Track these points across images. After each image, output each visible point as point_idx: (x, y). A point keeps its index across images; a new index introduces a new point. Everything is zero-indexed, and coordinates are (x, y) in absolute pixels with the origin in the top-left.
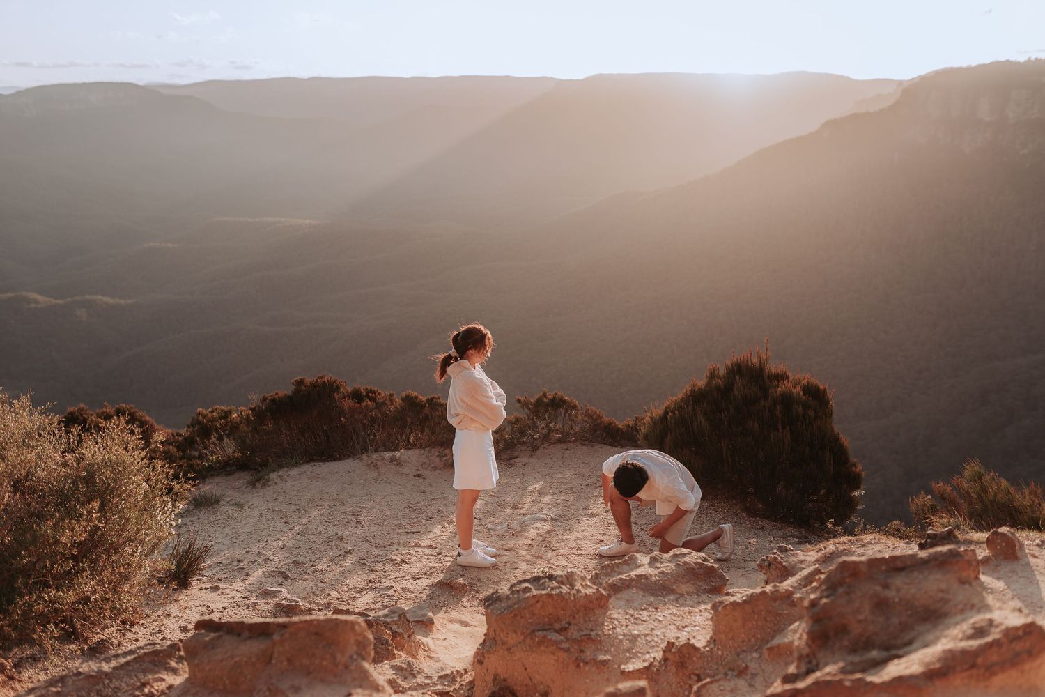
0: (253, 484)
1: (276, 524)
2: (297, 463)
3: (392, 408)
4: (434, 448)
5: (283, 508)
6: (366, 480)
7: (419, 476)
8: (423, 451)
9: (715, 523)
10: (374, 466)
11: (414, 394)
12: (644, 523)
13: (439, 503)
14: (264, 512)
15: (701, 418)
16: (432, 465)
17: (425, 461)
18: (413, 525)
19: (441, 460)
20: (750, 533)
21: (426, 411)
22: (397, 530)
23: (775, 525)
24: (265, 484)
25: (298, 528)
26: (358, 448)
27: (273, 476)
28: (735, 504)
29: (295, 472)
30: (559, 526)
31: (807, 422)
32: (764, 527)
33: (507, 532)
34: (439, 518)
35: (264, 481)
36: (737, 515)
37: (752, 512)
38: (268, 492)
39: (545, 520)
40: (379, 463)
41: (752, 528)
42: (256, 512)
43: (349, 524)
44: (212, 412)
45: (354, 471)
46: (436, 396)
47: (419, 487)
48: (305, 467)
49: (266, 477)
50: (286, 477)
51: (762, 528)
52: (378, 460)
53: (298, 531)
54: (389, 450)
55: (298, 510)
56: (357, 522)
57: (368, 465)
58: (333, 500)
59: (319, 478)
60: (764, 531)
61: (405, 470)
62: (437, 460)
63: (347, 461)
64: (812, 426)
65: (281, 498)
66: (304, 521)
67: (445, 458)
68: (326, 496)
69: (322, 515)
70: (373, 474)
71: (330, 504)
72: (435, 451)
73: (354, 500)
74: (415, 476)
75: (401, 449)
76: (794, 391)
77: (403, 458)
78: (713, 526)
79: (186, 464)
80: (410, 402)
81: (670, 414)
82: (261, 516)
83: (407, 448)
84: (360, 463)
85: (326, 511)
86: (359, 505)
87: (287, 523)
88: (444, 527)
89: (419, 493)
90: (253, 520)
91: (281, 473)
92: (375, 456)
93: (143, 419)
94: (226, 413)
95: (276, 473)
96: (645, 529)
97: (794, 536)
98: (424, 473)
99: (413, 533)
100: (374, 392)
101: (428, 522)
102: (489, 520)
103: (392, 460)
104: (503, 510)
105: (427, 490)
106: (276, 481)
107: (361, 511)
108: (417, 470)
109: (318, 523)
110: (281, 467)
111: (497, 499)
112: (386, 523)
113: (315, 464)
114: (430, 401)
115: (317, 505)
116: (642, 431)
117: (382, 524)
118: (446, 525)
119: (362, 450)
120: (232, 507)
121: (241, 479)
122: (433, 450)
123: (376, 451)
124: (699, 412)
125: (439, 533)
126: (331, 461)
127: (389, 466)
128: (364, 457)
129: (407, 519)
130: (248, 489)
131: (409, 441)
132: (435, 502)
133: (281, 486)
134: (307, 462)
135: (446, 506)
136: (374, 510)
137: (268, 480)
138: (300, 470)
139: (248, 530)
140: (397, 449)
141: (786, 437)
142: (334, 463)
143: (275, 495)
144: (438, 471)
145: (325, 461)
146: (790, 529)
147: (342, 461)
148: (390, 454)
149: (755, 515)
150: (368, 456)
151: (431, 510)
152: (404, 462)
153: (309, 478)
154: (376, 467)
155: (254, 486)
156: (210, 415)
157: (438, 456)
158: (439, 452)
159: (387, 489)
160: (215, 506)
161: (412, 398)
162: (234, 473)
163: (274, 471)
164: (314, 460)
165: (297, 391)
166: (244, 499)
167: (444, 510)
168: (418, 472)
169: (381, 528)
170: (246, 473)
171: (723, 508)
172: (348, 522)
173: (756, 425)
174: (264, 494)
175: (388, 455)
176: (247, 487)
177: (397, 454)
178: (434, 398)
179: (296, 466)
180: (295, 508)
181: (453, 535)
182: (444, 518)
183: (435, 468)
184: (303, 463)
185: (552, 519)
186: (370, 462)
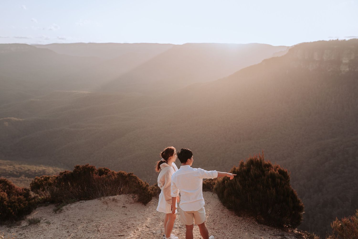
0: (55, 211)
1: (63, 233)
2: (74, 201)
3: (113, 177)
4: (130, 194)
5: (67, 224)
6: (102, 209)
7: (124, 207)
8: (126, 196)
9: (246, 228)
10: (106, 203)
11: (123, 172)
12: (217, 228)
13: (132, 219)
14: (59, 226)
15: (238, 183)
16: (130, 202)
17: (127, 200)
18: (122, 231)
19: (133, 200)
20: (260, 232)
21: (127, 179)
22: (115, 235)
23: (270, 228)
24: (60, 212)
25: (73, 235)
26: (100, 194)
27: (64, 208)
28: (252, 218)
29: (73, 206)
30: (182, 231)
31: (282, 186)
32: (265, 229)
33: (161, 234)
34: (132, 227)
35: (60, 210)
36: (254, 223)
37: (260, 222)
38: (61, 215)
39: (176, 228)
40: (108, 201)
41: (261, 230)
42: (55, 226)
43: (94, 232)
44: (41, 178)
45: (97, 205)
46: (132, 173)
47: (124, 212)
48: (78, 203)
49: (61, 208)
50: (69, 208)
51: (264, 230)
52: (108, 200)
53: (72, 237)
54: (112, 195)
55: (73, 225)
56: (98, 231)
57: (103, 202)
58: (88, 219)
59: (83, 208)
60: (265, 231)
61: (119, 204)
62: (132, 199)
63: (95, 200)
64: (284, 187)
65: (66, 219)
66: (75, 231)
67: (135, 199)
68: (85, 218)
69: (83, 227)
70: (105, 206)
71: (87, 221)
72: (131, 196)
73: (97, 219)
74: (123, 207)
75: (117, 195)
76: (276, 173)
77: (118, 199)
78: (245, 229)
79: (27, 203)
80: (121, 175)
81: (226, 181)
82: (57, 228)
83: (120, 194)
84: (100, 202)
85: (85, 225)
86: (99, 222)
87: (68, 232)
88: (135, 232)
89: (124, 215)
90: (53, 231)
91: (67, 206)
92: (106, 198)
93: (10, 184)
94: (47, 178)
95: (65, 206)
96: (218, 232)
97: (279, 235)
98: (126, 205)
99: (122, 236)
100: (107, 170)
101: (128, 230)
102: (153, 228)
103: (114, 200)
104: (159, 222)
105: (128, 213)
106: (65, 210)
107: (100, 225)
108: (124, 204)
109: (82, 232)
110: (67, 203)
111: (156, 217)
112: (110, 231)
113: (82, 201)
114: (129, 175)
115: (81, 222)
116: (214, 187)
117: (108, 232)
118: (136, 231)
119: (101, 195)
120: (45, 224)
121: (51, 208)
122: (130, 195)
123: (107, 196)
124: (238, 181)
125: (132, 236)
126: (88, 200)
127: (112, 203)
128: (102, 198)
129: (119, 229)
130: (53, 214)
131: (120, 190)
132: (131, 219)
133: (67, 212)
134: (79, 201)
135: (135, 221)
136: (105, 224)
137: (62, 210)
138: (75, 205)
139: (51, 237)
140: (115, 195)
141: (274, 192)
142: (90, 201)
143: (64, 217)
144: (132, 204)
145: (86, 200)
146: (275, 229)
147: (93, 200)
148: (113, 197)
149: (261, 223)
150: (104, 198)
151: (129, 223)
152: (119, 200)
153: (79, 209)
154: (107, 203)
155: (56, 213)
156: (41, 179)
157: (132, 198)
158: (133, 196)
159: (111, 214)
160: (38, 224)
161: (122, 174)
162: (48, 205)
163: (64, 205)
164: (81, 200)
165: (75, 171)
166: (51, 219)
167: (135, 223)
168: (124, 205)
169: (108, 234)
170: (53, 205)
171: (248, 220)
172: (94, 231)
173: (261, 187)
174: (59, 217)
175: (111, 197)
176: (53, 213)
177: (115, 197)
178: (131, 174)
179: (74, 203)
180: (72, 224)
181: (138, 236)
182: (135, 228)
183: (131, 203)
184: (77, 201)
185: (180, 227)
186: (104, 201)
